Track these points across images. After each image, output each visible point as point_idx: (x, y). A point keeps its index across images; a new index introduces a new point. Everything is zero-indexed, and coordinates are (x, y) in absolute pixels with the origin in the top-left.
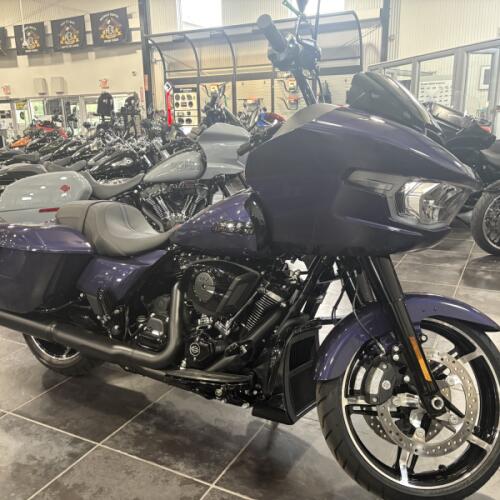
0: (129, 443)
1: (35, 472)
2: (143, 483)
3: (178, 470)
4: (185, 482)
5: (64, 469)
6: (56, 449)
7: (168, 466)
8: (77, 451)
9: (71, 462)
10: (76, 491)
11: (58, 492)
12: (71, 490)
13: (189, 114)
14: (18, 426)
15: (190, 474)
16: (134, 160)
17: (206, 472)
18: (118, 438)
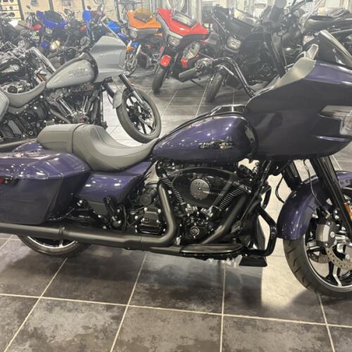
0: (148, 299)
1: (97, 337)
2: (178, 325)
3: (194, 310)
4: (204, 317)
5: (117, 330)
6: (99, 317)
7: (186, 308)
8: (116, 314)
9: (118, 324)
10: (138, 343)
11: (126, 347)
12: (133, 343)
13: (11, 8)
14: (56, 306)
15: (204, 311)
16: (19, 64)
17: (212, 307)
18: (136, 297)
